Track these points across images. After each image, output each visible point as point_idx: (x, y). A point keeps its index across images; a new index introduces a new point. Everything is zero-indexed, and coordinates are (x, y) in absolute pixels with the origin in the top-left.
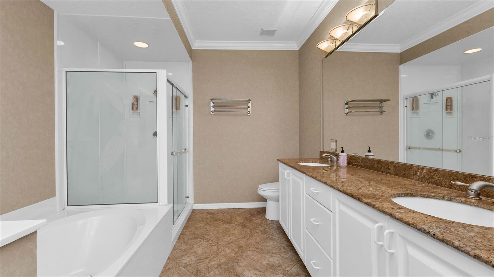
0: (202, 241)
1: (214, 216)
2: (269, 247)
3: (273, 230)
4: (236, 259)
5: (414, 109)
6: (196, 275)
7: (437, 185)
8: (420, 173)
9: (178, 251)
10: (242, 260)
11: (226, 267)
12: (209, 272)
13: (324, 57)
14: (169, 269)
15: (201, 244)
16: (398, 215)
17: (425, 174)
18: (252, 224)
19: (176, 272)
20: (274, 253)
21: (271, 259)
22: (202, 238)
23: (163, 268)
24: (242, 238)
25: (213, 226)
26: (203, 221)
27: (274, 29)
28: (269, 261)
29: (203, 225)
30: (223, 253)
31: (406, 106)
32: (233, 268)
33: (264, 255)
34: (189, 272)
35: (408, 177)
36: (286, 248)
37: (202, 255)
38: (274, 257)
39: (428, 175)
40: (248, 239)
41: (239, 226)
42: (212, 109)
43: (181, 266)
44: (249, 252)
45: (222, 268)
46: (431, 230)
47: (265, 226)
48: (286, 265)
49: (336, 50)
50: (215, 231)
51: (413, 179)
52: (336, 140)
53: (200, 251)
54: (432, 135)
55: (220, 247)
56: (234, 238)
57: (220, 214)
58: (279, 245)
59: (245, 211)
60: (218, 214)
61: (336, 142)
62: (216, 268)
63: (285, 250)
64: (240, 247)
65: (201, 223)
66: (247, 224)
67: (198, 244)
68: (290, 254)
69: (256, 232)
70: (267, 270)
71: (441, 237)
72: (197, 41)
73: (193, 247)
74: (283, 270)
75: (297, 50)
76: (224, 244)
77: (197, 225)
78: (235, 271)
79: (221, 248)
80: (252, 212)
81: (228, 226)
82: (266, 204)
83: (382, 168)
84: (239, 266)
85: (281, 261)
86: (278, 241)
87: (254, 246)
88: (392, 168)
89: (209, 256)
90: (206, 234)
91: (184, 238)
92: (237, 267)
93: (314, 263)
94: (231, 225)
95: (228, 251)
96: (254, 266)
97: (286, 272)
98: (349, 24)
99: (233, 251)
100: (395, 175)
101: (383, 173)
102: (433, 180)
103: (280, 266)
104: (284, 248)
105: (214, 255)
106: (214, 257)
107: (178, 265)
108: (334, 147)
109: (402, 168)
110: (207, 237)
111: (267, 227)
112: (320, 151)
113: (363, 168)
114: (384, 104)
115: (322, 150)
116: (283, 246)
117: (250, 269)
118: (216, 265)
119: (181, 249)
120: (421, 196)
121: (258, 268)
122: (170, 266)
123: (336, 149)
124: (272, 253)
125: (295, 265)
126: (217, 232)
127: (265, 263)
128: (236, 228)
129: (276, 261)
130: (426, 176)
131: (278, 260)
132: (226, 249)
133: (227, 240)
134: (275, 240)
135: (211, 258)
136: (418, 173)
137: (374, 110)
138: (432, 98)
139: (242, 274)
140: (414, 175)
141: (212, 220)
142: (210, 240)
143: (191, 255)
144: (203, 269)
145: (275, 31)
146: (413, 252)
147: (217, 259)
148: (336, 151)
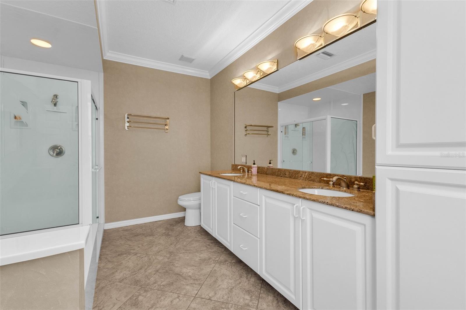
0: (128, 256)
1: (132, 232)
2: (196, 247)
3: (195, 233)
4: (170, 263)
5: (286, 134)
6: (136, 285)
7: (313, 182)
8: (304, 175)
9: (105, 270)
10: (177, 262)
11: (164, 271)
12: (149, 279)
13: (236, 90)
14: (103, 288)
15: (130, 259)
16: (308, 197)
17: (307, 176)
18: (174, 232)
19: (113, 288)
20: (202, 251)
21: (202, 255)
22: (127, 253)
23: (95, 289)
24: (170, 245)
25: (135, 240)
26: (121, 239)
27: (193, 58)
28: (200, 257)
29: (123, 242)
30: (156, 261)
31: (282, 132)
32: (171, 270)
33: (194, 254)
34: (127, 285)
35: (297, 179)
36: (211, 245)
37: (134, 268)
38: (203, 253)
39: (308, 176)
40: (175, 245)
41: (163, 236)
42: (127, 124)
43: (116, 282)
44: (181, 255)
45: (160, 273)
46: (325, 201)
47: (187, 231)
48: (215, 257)
49: (248, 86)
50: (139, 244)
51: (300, 179)
52: (246, 156)
53: (131, 264)
54: (296, 152)
55: (151, 257)
56: (162, 247)
57: (138, 229)
58: (204, 244)
59: (163, 223)
60: (136, 230)
61: (246, 157)
62: (154, 274)
63: (211, 246)
64: (171, 253)
65: (120, 240)
66: (170, 233)
67: (126, 259)
68: (215, 248)
69: (181, 238)
70: (201, 264)
71: (330, 203)
72: (109, 51)
73: (121, 263)
74: (214, 260)
75: (209, 79)
76: (154, 254)
77: (116, 243)
78: (174, 272)
79: (153, 258)
80: (170, 223)
81: (152, 238)
82: (185, 213)
83: (281, 174)
84: (176, 267)
85: (210, 255)
86: (202, 241)
87: (183, 249)
88: (287, 173)
89: (143, 266)
90: (131, 249)
91: (106, 258)
92: (174, 268)
93: (242, 246)
94: (155, 236)
95: (160, 258)
96: (189, 264)
97: (217, 261)
98: (258, 70)
99: (165, 258)
100: (289, 178)
101: (282, 178)
102: (311, 179)
103: (210, 259)
104: (209, 245)
105: (147, 264)
106: (149, 266)
107: (111, 282)
108: (245, 161)
109: (294, 173)
110: (132, 251)
111: (189, 232)
112: (232, 165)
113: (268, 175)
114: (270, 129)
115: (233, 164)
116: (208, 244)
117: (186, 267)
118: (153, 272)
119: (108, 268)
120: (309, 188)
121: (193, 264)
122: (102, 285)
123: (246, 163)
124: (201, 251)
125: (221, 255)
126: (142, 245)
127: (197, 259)
128: (160, 238)
129: (206, 256)
130: (307, 177)
131: (207, 255)
132: (158, 257)
133: (156, 250)
134: (199, 241)
135: (146, 267)
136: (303, 176)
137: (263, 133)
138: (296, 127)
139: (181, 272)
140: (301, 177)
141: (132, 236)
142: (137, 253)
143: (122, 270)
144: (142, 279)
145: (193, 60)
146: (316, 215)
147: (152, 267)
148: (246, 164)
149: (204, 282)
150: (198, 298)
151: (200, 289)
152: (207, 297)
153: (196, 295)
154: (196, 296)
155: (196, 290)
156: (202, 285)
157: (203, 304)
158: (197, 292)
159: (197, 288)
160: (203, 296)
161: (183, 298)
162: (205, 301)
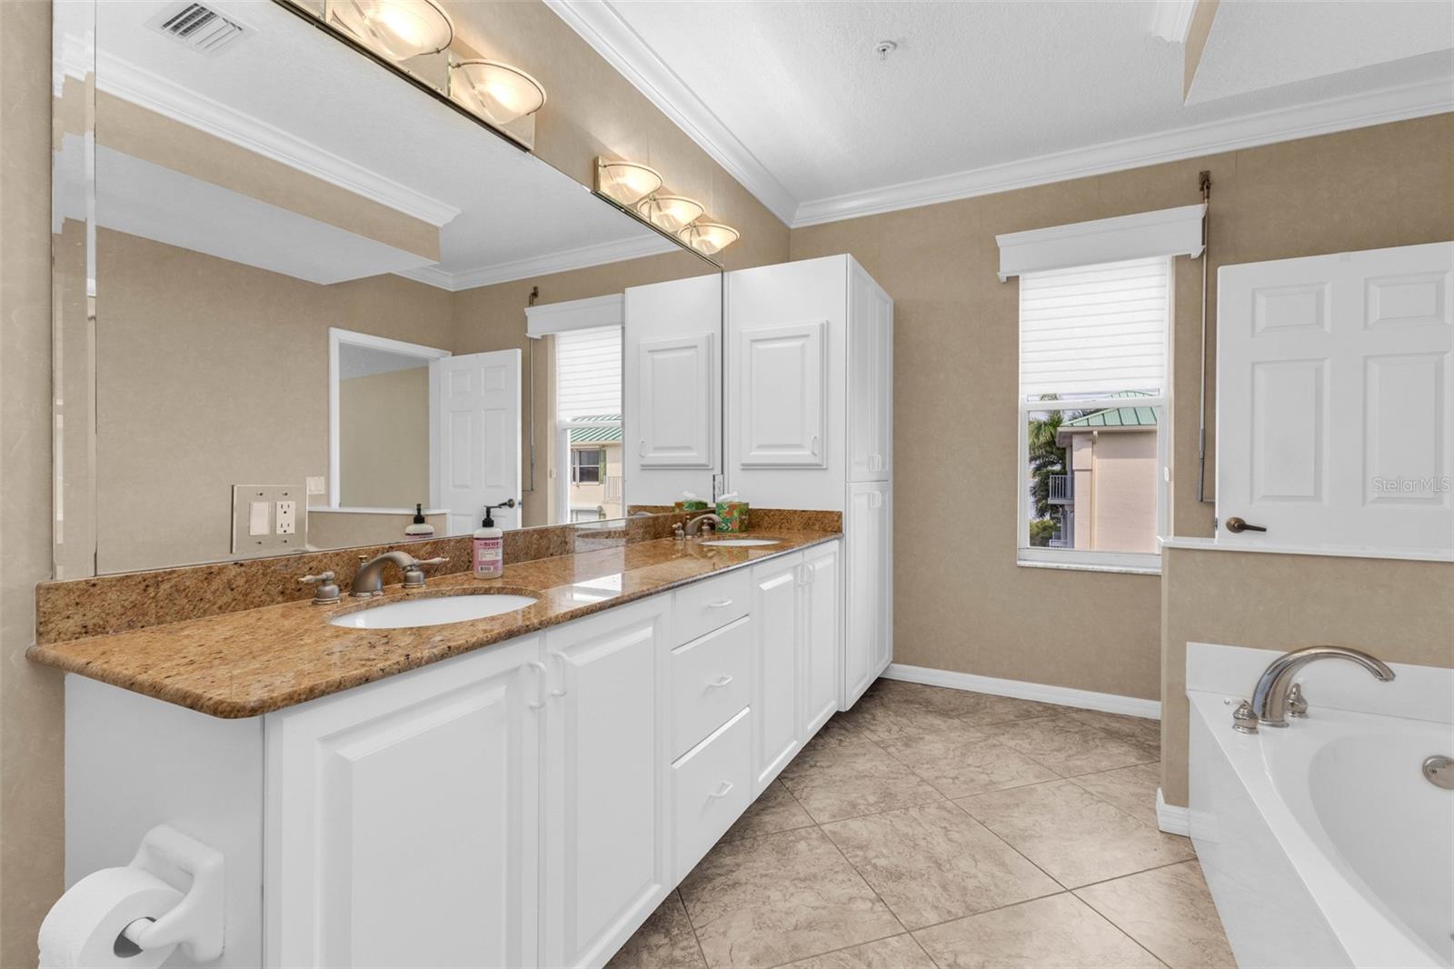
149: (840, 950)
150: (904, 923)
151: (873, 939)
152: (879, 907)
153: (898, 935)
154: (904, 931)
155: (886, 945)
156: (856, 945)
157: (905, 902)
158: (890, 939)
159: (879, 950)
160: (888, 917)
161: (943, 953)
162: (895, 904)
